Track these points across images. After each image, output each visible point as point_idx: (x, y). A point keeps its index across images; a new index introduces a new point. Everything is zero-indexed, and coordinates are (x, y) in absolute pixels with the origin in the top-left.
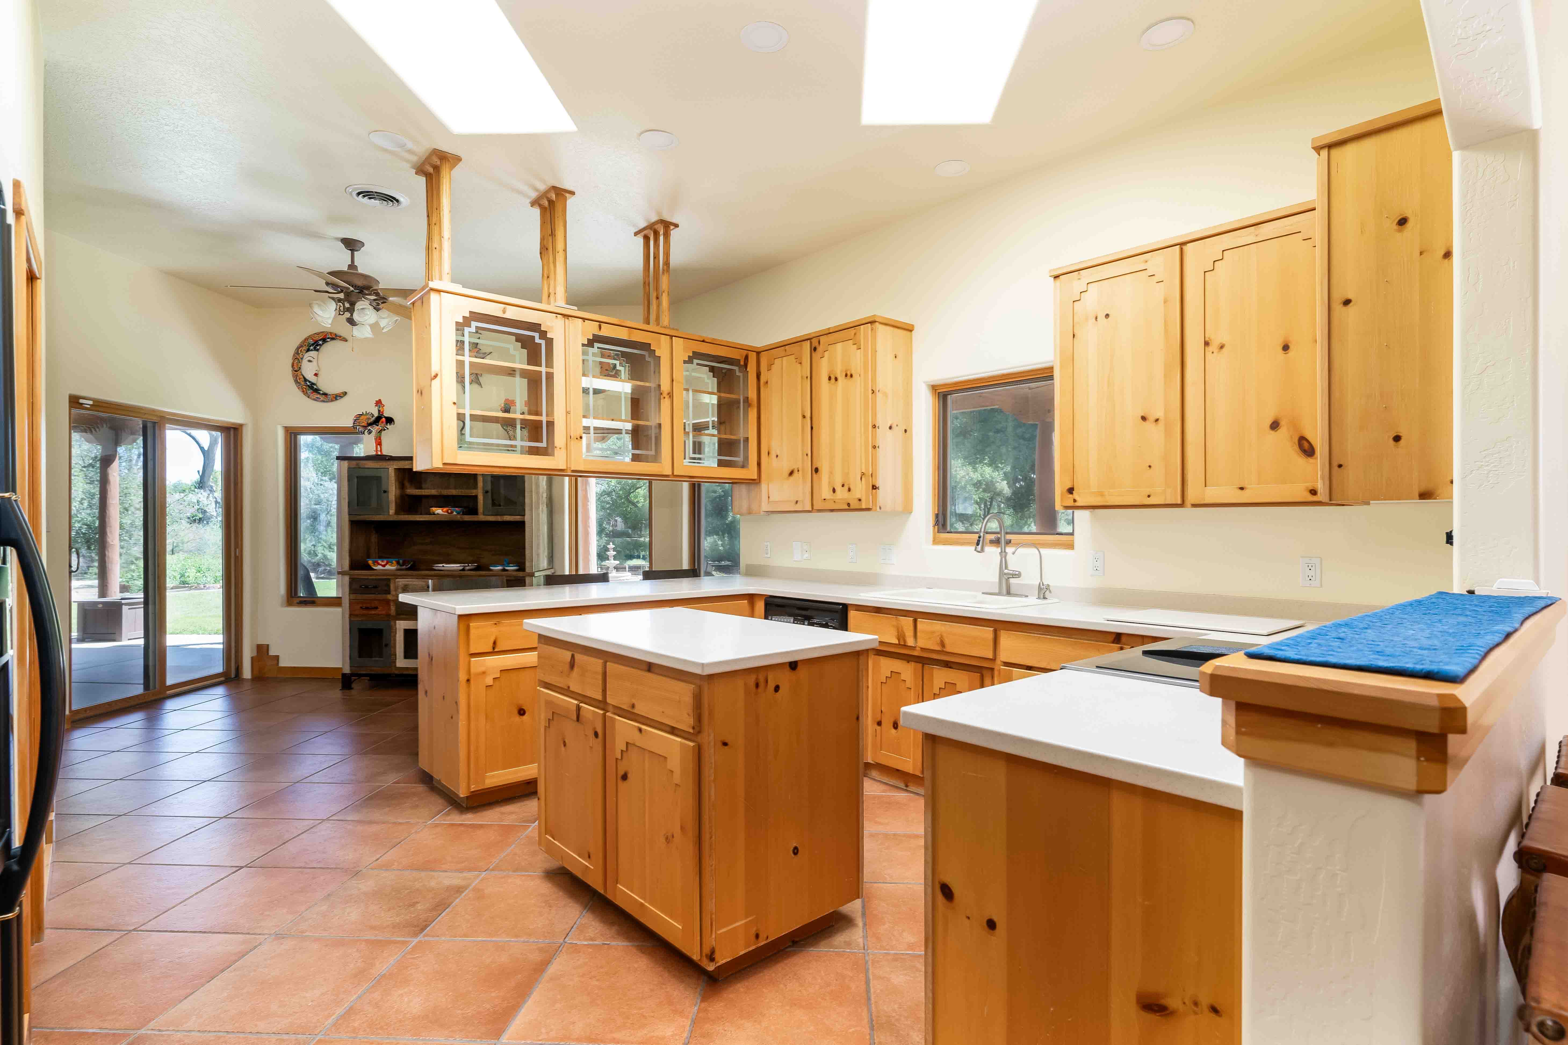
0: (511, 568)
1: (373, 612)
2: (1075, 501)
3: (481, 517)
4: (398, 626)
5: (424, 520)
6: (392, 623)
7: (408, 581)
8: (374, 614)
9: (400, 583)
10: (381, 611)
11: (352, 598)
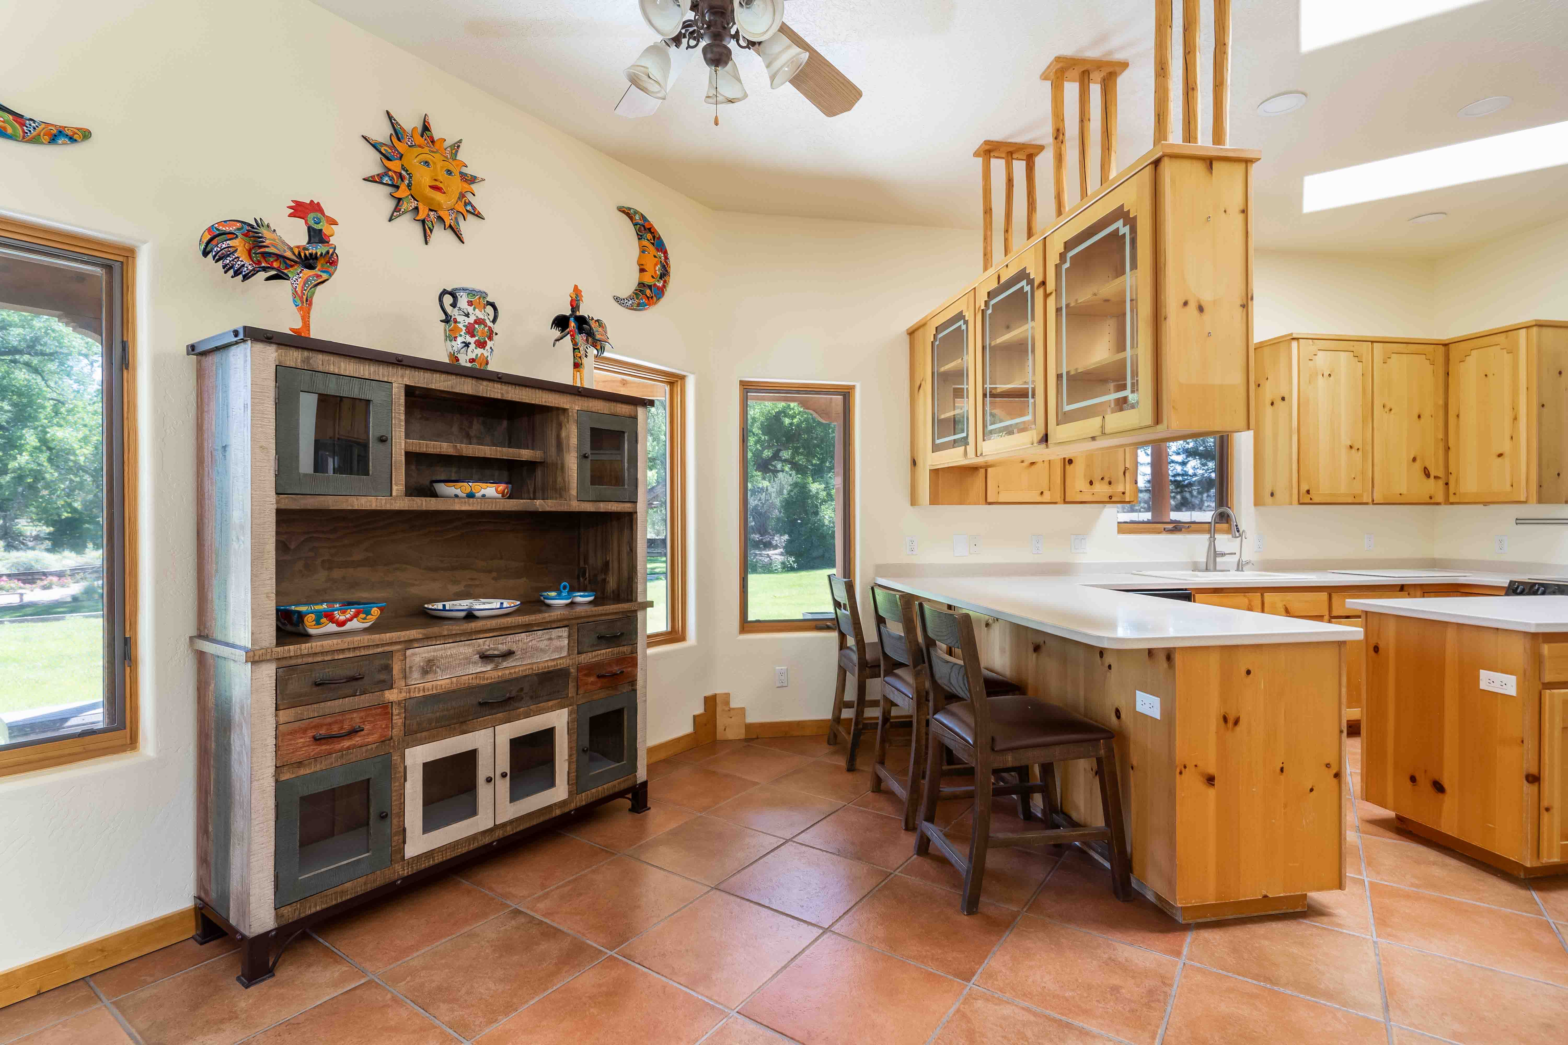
0: (582, 598)
1: (346, 743)
2: (1311, 499)
3: (575, 506)
4: (408, 762)
5: (470, 508)
6: (396, 758)
7: (435, 651)
8: (348, 748)
9: (417, 659)
10: (370, 737)
11: (282, 720)
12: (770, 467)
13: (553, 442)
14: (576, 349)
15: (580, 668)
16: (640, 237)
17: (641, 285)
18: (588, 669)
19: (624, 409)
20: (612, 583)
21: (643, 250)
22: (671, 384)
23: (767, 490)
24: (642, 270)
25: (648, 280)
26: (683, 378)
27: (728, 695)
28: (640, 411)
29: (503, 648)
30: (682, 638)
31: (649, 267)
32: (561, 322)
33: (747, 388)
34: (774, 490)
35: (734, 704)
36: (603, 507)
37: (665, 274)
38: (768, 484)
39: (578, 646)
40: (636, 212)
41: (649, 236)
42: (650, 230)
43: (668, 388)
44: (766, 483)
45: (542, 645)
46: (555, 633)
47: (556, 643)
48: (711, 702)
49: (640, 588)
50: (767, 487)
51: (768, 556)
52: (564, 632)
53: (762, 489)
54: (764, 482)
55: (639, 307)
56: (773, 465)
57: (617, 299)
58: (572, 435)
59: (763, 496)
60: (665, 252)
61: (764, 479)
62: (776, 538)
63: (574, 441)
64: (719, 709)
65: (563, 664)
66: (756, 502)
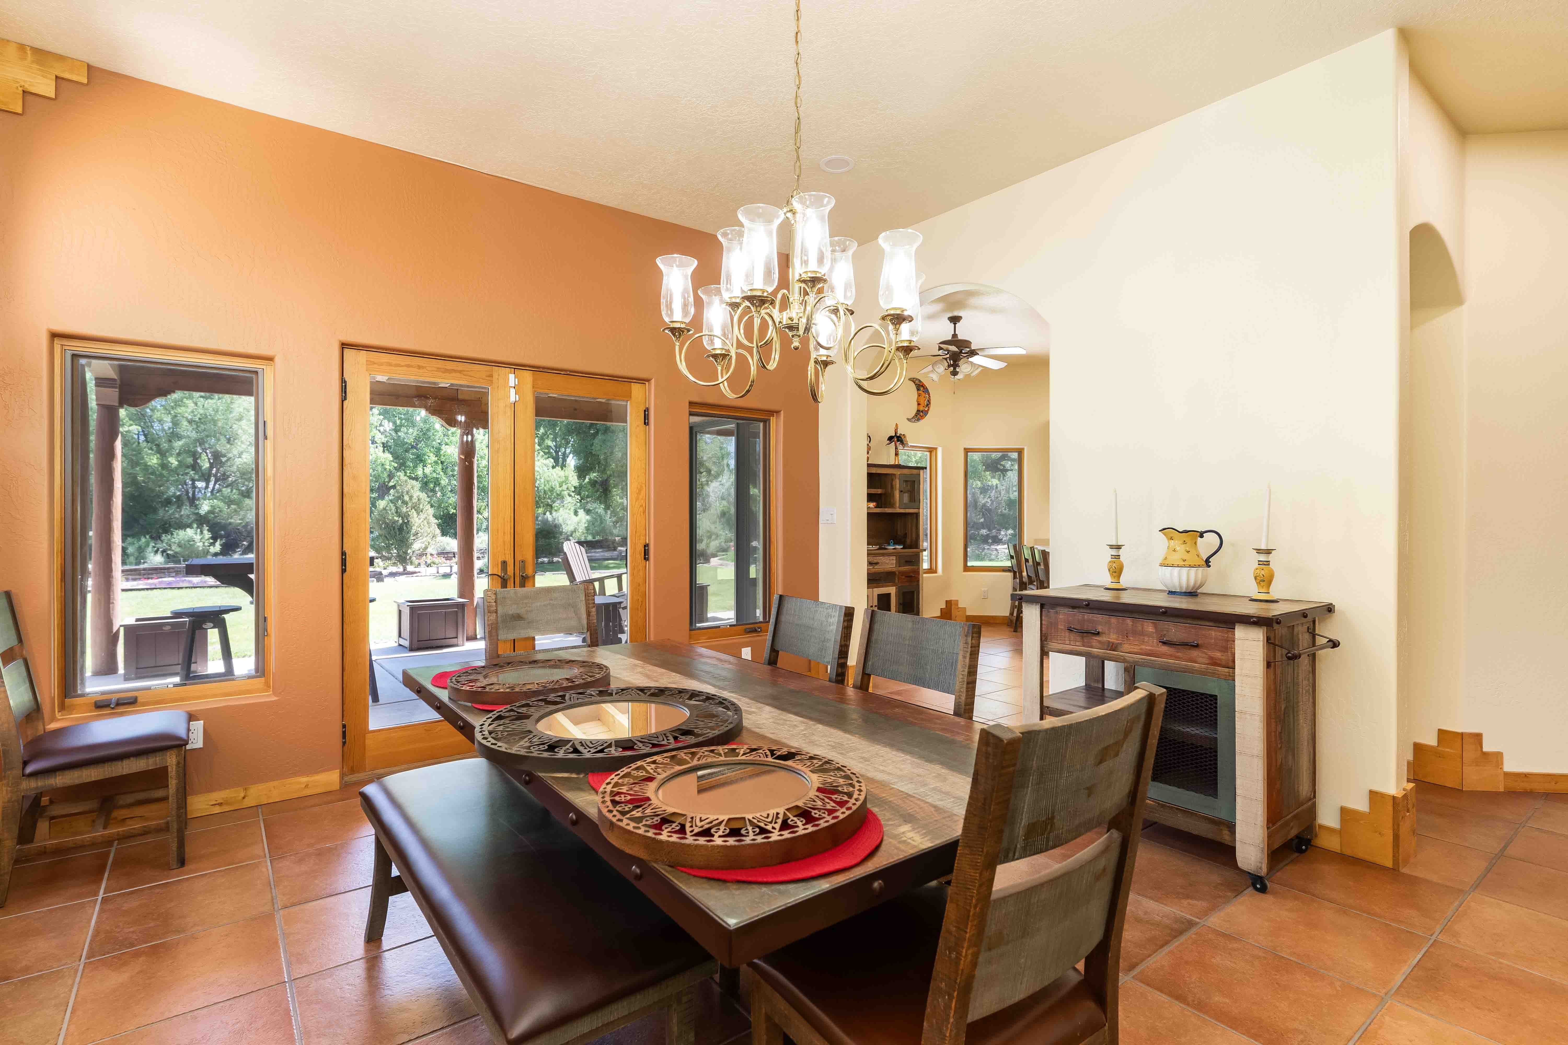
3: (899, 511)
12: (999, 466)
13: (890, 486)
14: (896, 448)
15: (899, 572)
16: (918, 390)
17: (918, 411)
18: (902, 573)
19: (915, 471)
20: (908, 541)
21: (919, 395)
22: (931, 452)
23: (997, 487)
24: (919, 404)
25: (921, 409)
26: (936, 449)
27: (957, 601)
28: (921, 472)
29: (875, 561)
30: (935, 572)
31: (922, 402)
32: (891, 439)
33: (967, 451)
34: (1004, 487)
35: (960, 606)
36: (908, 511)
37: (928, 405)
38: (998, 482)
39: (899, 564)
40: (917, 379)
41: (922, 388)
42: (923, 386)
43: (928, 454)
44: (995, 482)
45: (887, 562)
46: (891, 558)
47: (892, 562)
48: (949, 603)
49: (921, 543)
50: (997, 485)
51: (996, 550)
52: (894, 558)
53: (992, 487)
54: (993, 480)
55: (918, 420)
56: (1001, 465)
57: (908, 419)
58: (897, 483)
59: (993, 494)
60: (929, 394)
61: (993, 477)
62: (1003, 533)
63: (898, 486)
64: (953, 607)
65: (894, 570)
66: (986, 500)
